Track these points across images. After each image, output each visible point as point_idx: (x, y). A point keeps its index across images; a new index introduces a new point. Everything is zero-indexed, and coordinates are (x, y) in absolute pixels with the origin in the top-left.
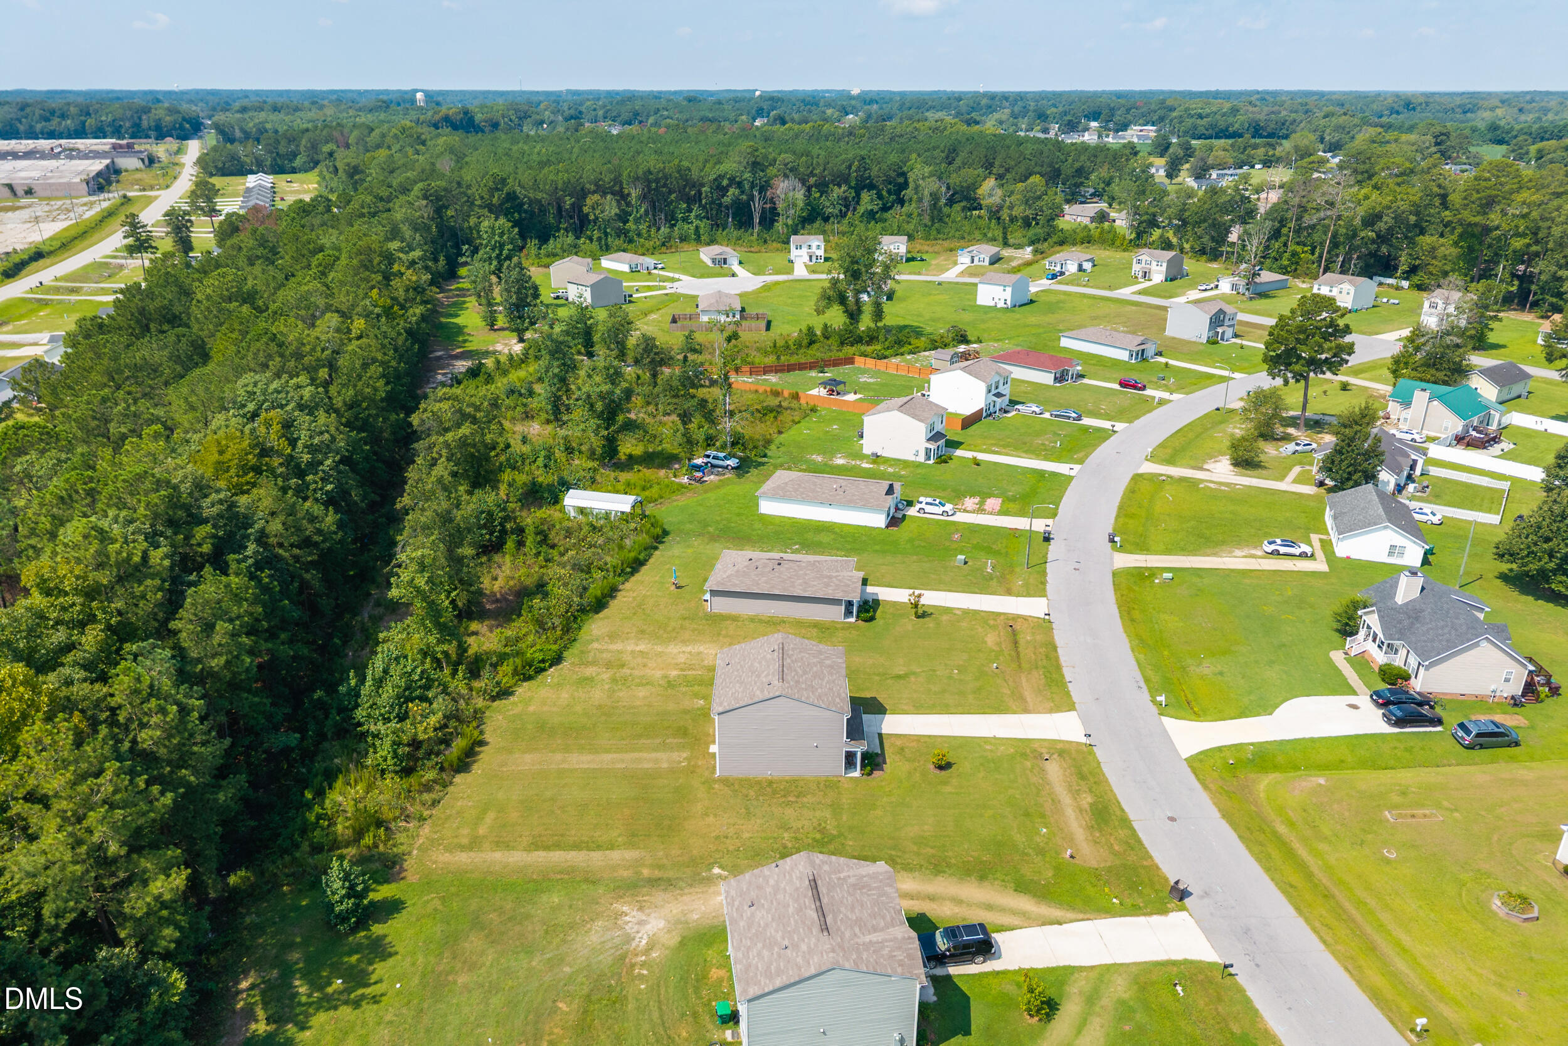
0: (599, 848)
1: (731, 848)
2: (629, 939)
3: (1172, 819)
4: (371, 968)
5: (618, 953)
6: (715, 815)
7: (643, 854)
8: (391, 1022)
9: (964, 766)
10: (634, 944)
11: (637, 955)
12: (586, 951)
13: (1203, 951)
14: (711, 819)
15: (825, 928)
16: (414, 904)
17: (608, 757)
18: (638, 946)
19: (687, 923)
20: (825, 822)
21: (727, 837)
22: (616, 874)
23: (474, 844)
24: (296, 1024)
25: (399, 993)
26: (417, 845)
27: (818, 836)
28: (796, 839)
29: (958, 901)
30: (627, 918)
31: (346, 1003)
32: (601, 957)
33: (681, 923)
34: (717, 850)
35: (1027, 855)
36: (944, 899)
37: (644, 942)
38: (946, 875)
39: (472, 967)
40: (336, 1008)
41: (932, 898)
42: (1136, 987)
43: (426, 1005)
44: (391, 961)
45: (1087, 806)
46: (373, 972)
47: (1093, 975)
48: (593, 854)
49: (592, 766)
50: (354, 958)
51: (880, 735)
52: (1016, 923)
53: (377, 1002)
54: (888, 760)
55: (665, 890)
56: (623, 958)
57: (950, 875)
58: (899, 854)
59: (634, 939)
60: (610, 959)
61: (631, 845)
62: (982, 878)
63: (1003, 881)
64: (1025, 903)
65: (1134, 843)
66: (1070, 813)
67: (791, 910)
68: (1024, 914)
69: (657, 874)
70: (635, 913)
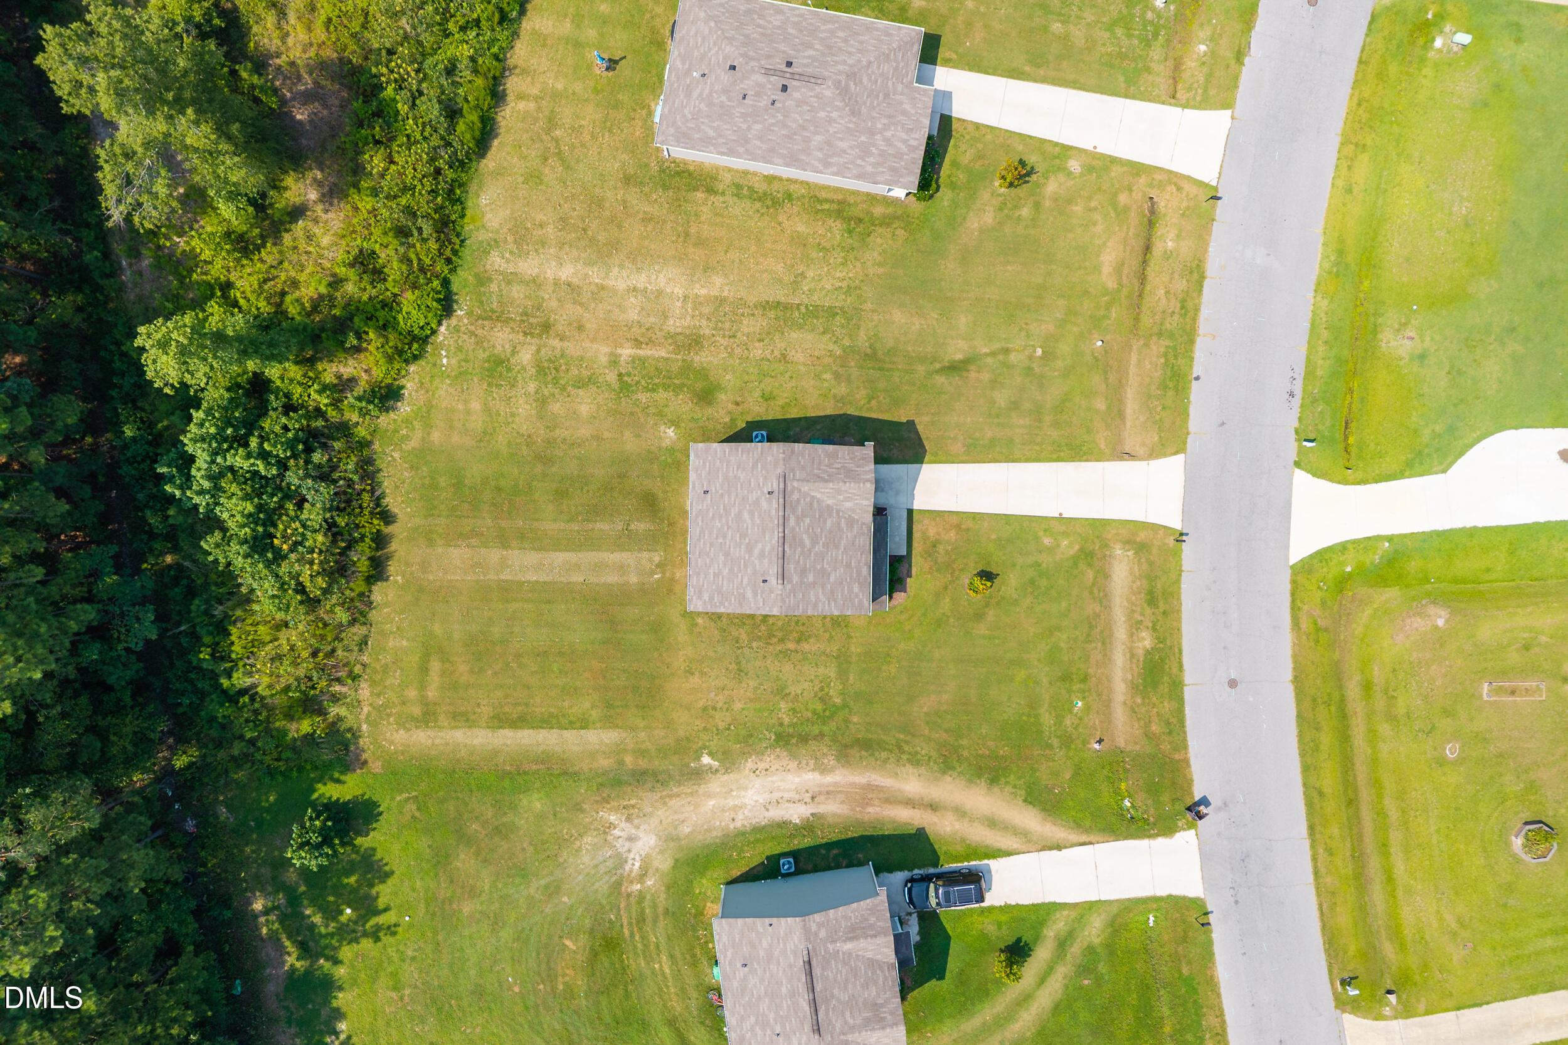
0: (571, 725)
1: (721, 725)
2: (621, 861)
3: (1233, 684)
4: (374, 891)
5: (614, 879)
6: (703, 674)
7: (624, 735)
8: (413, 958)
9: (1010, 583)
10: (627, 867)
11: (631, 882)
12: (580, 878)
13: (1190, 885)
14: (695, 680)
15: (817, 1029)
16: (389, 809)
17: (560, 558)
18: (631, 871)
19: (679, 839)
20: (829, 685)
21: (714, 709)
22: (595, 765)
23: (428, 717)
24: (327, 959)
25: (411, 925)
26: (363, 717)
27: (819, 707)
28: (794, 711)
29: (961, 813)
30: (617, 832)
31: (365, 934)
32: (597, 884)
33: (672, 840)
34: (705, 729)
35: (1050, 747)
36: (945, 808)
37: (637, 864)
38: (955, 774)
39: (473, 893)
40: (356, 940)
41: (933, 807)
42: (1109, 930)
43: (440, 937)
44: (390, 882)
45: (1141, 652)
46: (377, 897)
47: (1074, 914)
48: (567, 734)
49: (543, 578)
50: (352, 880)
51: (910, 512)
52: (1015, 846)
53: (394, 934)
54: (914, 570)
55: (652, 789)
56: (618, 884)
57: (961, 773)
58: (908, 738)
59: (626, 862)
60: (605, 887)
61: (609, 722)
62: (993, 781)
63: (1015, 787)
64: (1030, 819)
65: (1176, 725)
66: (1119, 658)
67: (784, 990)
68: (1023, 834)
69: (643, 764)
70: (623, 825)
